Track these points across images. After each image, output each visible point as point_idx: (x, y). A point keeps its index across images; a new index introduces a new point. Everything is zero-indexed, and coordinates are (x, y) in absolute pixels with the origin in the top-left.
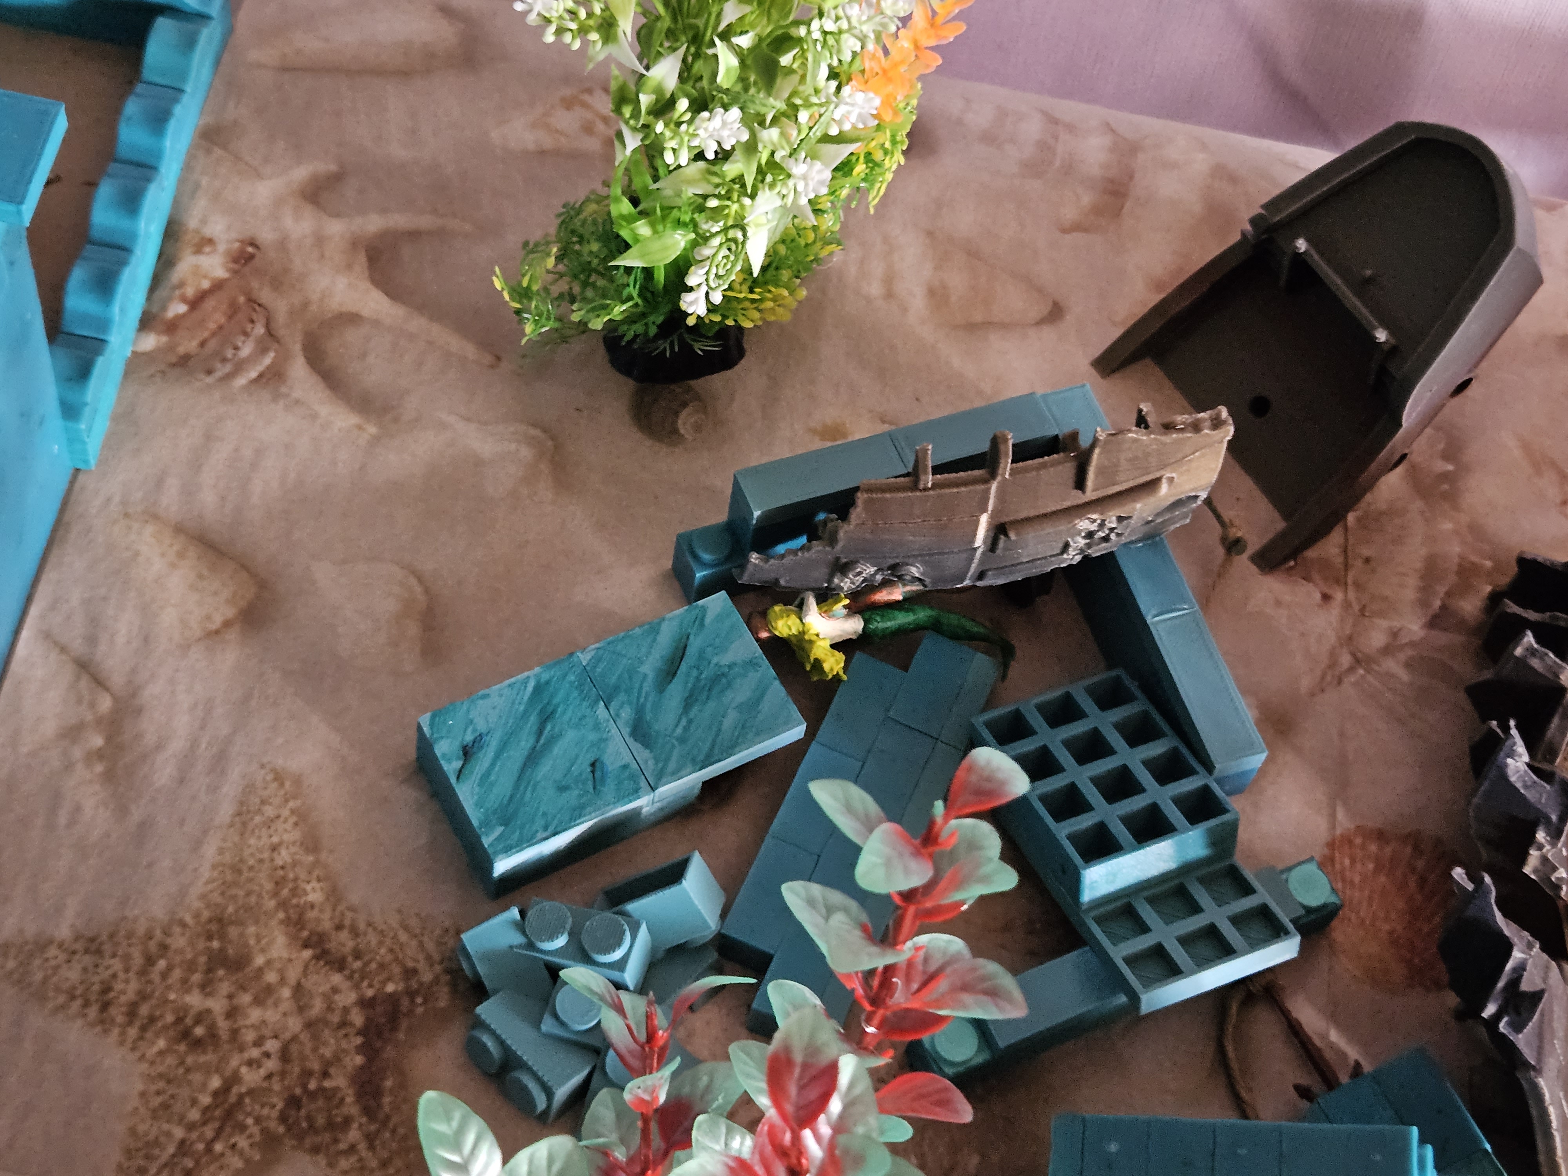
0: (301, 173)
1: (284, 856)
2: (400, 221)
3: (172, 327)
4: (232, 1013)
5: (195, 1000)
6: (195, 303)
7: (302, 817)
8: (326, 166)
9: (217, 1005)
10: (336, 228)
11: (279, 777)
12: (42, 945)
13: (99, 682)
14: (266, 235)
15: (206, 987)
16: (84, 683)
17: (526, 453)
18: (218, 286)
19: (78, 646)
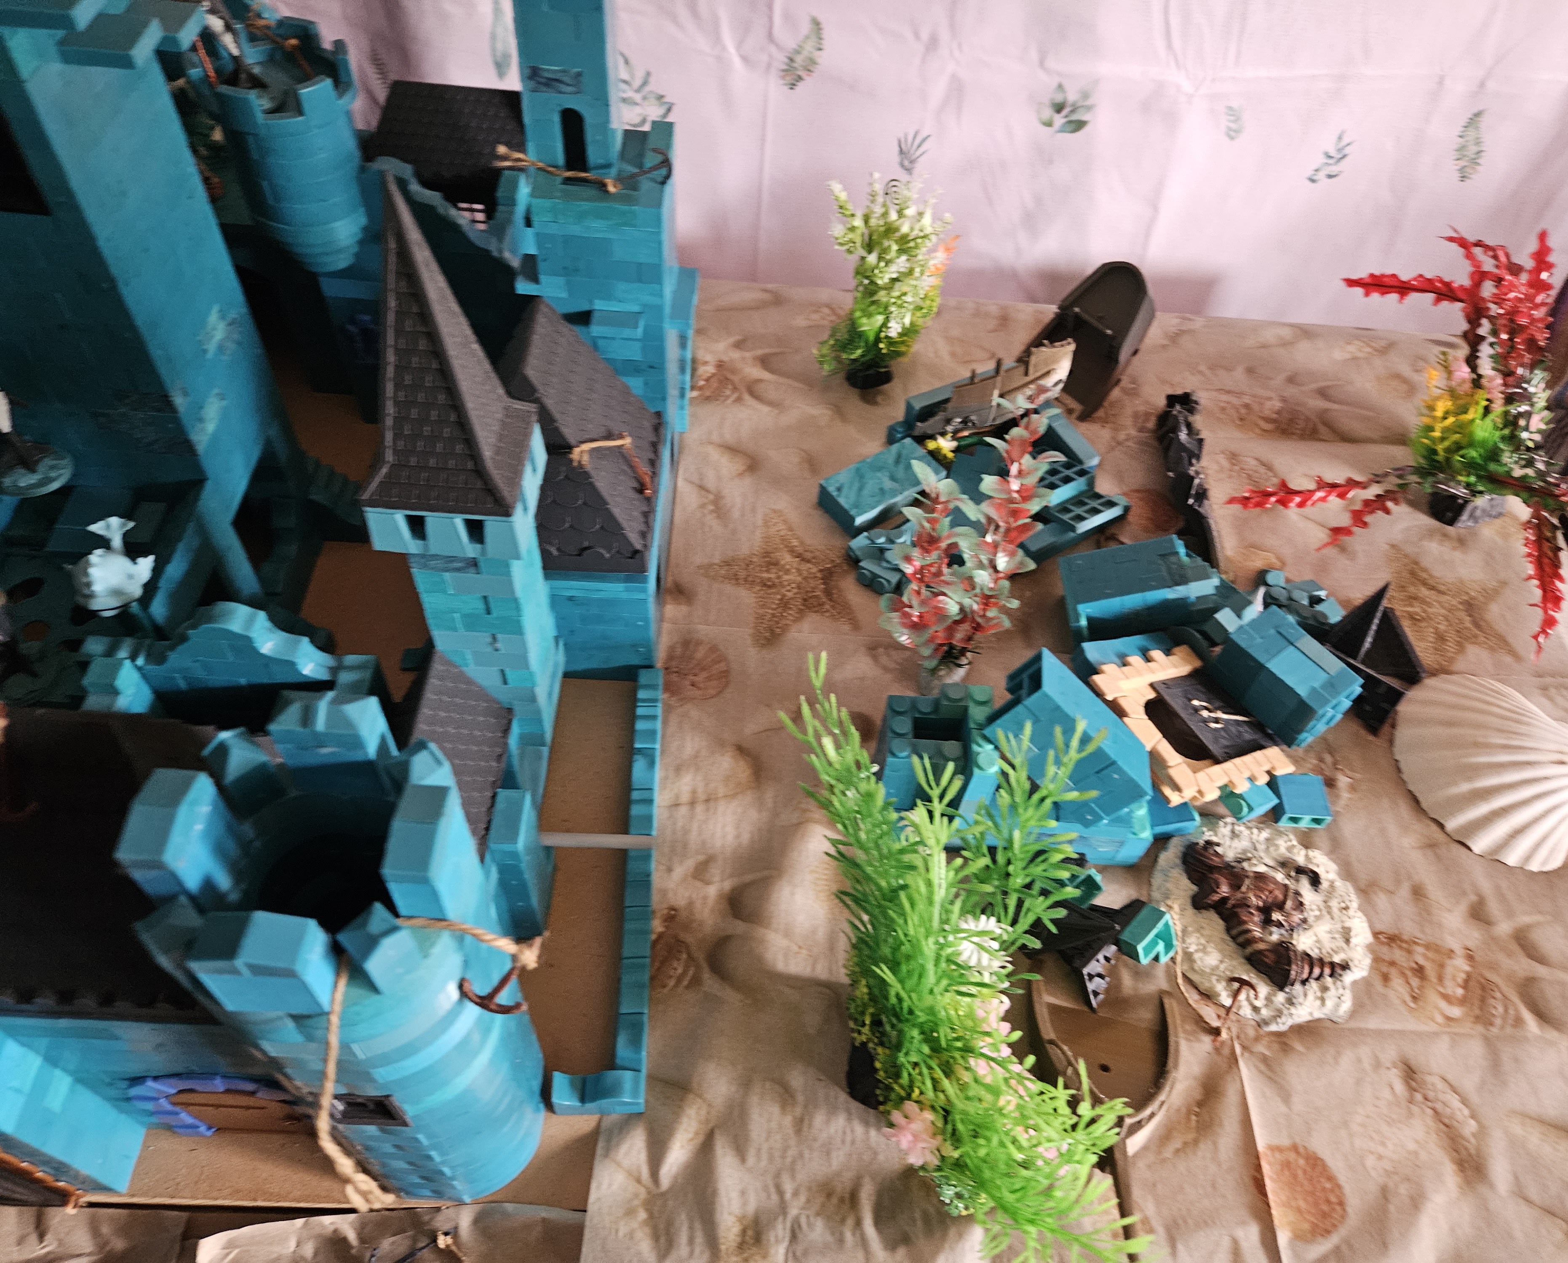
0: (732, 340)
1: (782, 533)
2: (767, 351)
3: (701, 388)
4: (779, 577)
5: (765, 575)
6: (707, 380)
7: (785, 522)
8: (738, 338)
9: (772, 576)
10: (748, 355)
11: (775, 511)
12: (711, 565)
13: (708, 491)
14: (725, 359)
15: (768, 571)
16: (703, 493)
17: (829, 412)
18: (714, 375)
19: (697, 482)
